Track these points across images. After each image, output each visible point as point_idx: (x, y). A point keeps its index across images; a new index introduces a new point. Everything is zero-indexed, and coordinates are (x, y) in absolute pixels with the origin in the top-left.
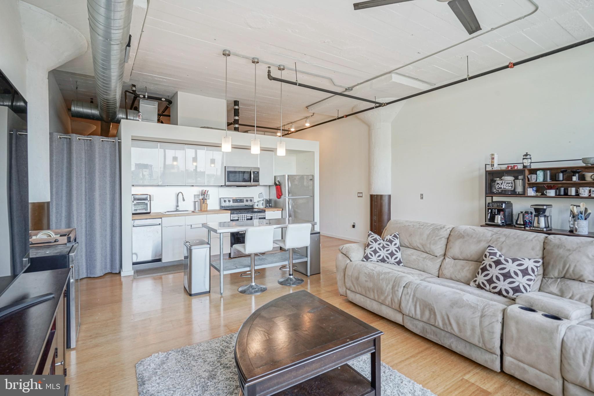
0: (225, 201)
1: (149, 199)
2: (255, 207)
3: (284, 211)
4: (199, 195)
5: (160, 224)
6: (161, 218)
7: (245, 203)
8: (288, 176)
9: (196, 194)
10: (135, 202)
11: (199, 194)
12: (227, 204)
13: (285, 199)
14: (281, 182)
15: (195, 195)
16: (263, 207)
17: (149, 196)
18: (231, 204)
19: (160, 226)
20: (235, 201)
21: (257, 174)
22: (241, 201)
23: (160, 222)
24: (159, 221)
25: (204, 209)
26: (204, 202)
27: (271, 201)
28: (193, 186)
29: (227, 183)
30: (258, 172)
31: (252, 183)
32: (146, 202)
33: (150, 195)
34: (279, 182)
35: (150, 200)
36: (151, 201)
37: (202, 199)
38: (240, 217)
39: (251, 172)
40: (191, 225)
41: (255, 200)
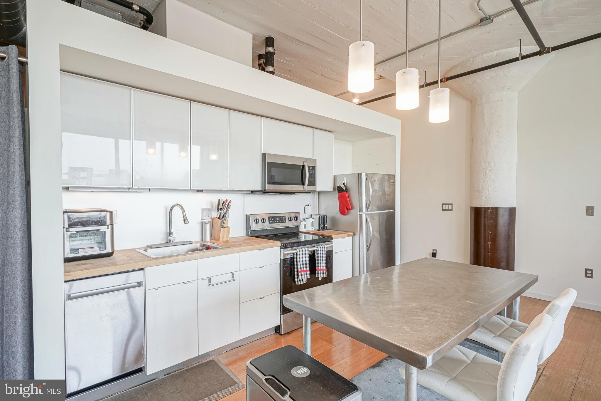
0: (257, 221)
1: (108, 222)
2: (302, 229)
3: (357, 237)
4: (210, 210)
5: (139, 284)
6: (142, 269)
7: (288, 224)
8: (367, 174)
9: (205, 206)
10: (73, 230)
11: (209, 207)
12: (260, 226)
13: (361, 216)
14: (348, 186)
15: (202, 210)
16: (313, 230)
17: (108, 214)
18: (267, 225)
19: (141, 289)
20: (273, 219)
21: (313, 169)
22: (281, 219)
23: (141, 279)
24: (137, 277)
25: (223, 237)
26: (222, 224)
27: (326, 218)
28: (201, 191)
29: (269, 187)
30: (314, 168)
31: (307, 187)
32: (102, 228)
33: (111, 212)
34: (346, 187)
35: (112, 225)
36: (115, 226)
37: (219, 218)
38: (298, 253)
39: (303, 166)
40: (210, 279)
41: (302, 216)
